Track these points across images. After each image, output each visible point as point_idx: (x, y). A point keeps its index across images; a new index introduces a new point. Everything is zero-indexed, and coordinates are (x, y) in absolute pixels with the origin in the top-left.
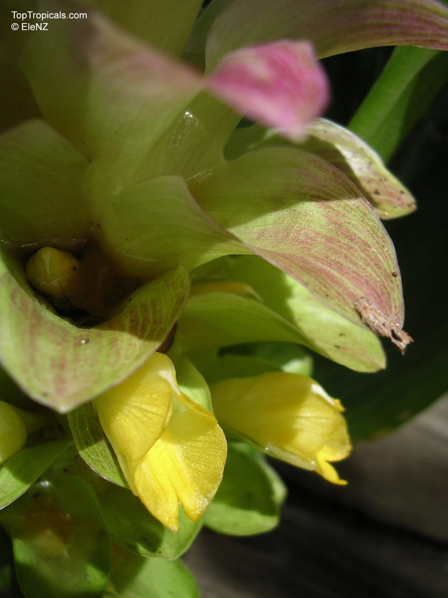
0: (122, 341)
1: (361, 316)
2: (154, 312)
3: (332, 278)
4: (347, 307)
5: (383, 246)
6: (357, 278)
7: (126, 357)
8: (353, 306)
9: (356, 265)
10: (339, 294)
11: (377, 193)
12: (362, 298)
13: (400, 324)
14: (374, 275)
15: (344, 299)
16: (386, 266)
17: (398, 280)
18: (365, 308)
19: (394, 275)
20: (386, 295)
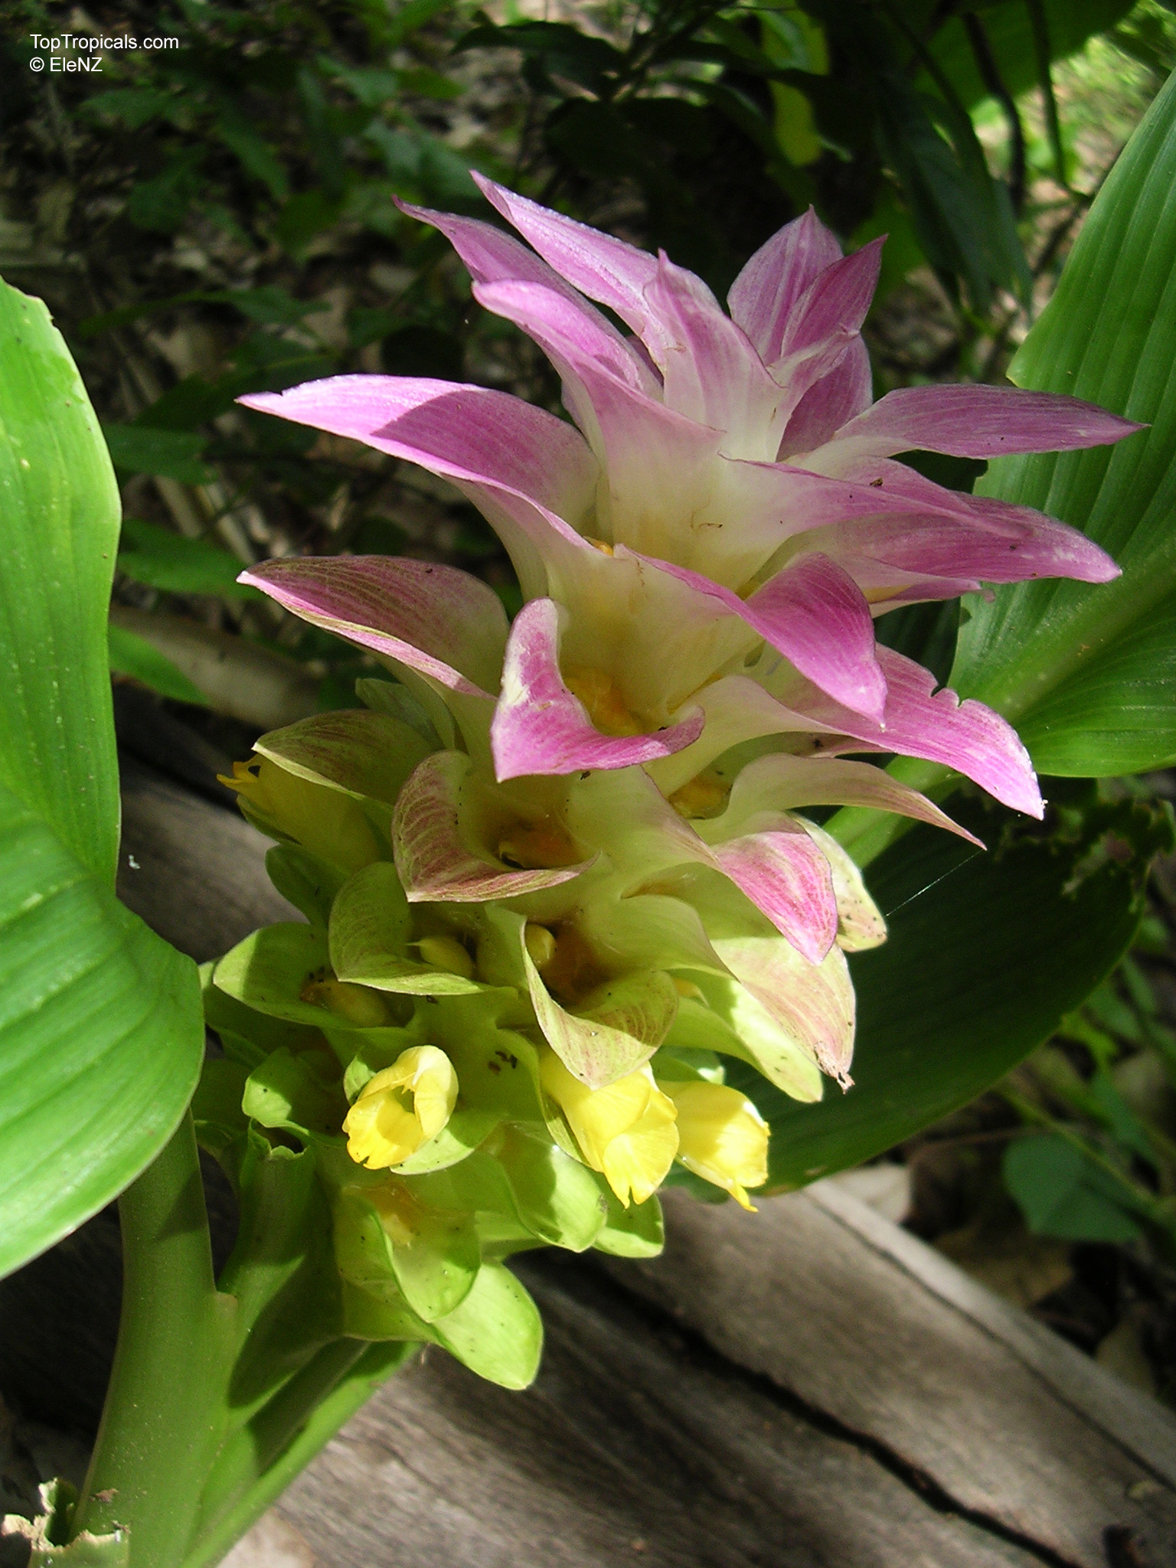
0: (625, 1040)
1: (817, 1057)
2: (646, 1017)
3: (799, 1019)
4: (808, 1048)
5: (846, 995)
6: (819, 1022)
7: (631, 1055)
8: (813, 1048)
9: (820, 1009)
10: (804, 1036)
11: (848, 917)
12: (821, 1042)
13: (847, 1068)
14: (833, 1022)
15: (807, 1041)
16: (844, 1015)
17: (853, 1029)
18: (822, 1051)
19: (850, 1024)
20: (840, 1042)
